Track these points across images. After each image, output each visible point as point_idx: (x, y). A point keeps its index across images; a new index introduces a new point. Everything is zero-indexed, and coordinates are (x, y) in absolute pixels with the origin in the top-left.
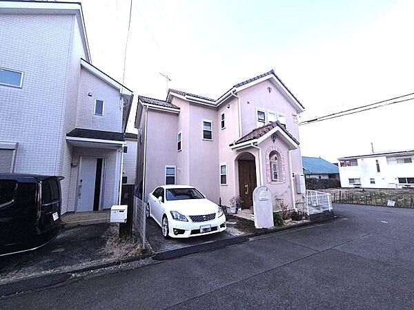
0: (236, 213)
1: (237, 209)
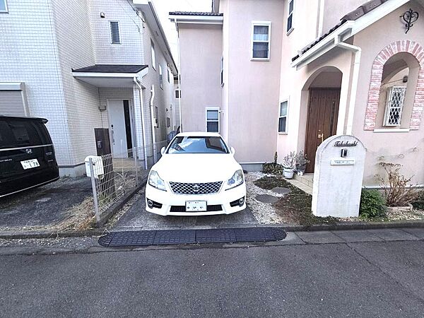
0: (293, 178)
1: (295, 172)
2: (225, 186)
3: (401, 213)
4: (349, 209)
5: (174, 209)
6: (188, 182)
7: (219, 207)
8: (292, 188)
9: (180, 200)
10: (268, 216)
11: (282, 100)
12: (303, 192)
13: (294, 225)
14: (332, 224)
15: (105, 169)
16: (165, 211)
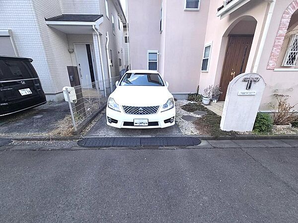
0: (209, 104)
1: (211, 100)
2: (161, 109)
3: (282, 130)
4: (246, 126)
5: (126, 124)
6: (135, 106)
7: (156, 123)
8: (208, 111)
9: (130, 118)
10: (189, 130)
11: (206, 45)
12: (215, 114)
13: (207, 136)
14: (233, 136)
15: (77, 96)
16: (120, 125)
